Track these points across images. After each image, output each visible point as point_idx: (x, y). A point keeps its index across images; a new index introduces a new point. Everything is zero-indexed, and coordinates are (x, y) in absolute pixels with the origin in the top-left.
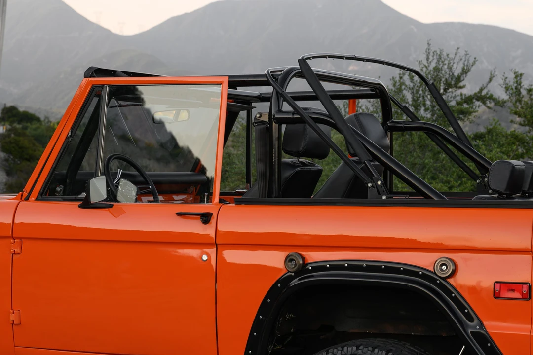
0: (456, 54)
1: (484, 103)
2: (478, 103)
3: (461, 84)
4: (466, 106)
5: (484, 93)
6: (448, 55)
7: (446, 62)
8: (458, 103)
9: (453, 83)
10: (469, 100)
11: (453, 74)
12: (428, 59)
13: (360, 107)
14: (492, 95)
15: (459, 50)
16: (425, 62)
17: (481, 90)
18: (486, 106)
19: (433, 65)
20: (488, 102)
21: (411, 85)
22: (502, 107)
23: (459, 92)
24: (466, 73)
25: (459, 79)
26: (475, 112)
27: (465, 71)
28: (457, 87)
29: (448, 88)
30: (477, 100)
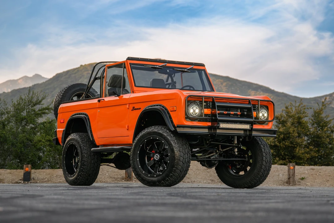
2: (47, 111)
3: (42, 103)
5: (50, 107)
7: (36, 95)
8: (39, 110)
9: (38, 102)
10: (44, 109)
11: (39, 99)
17: (48, 106)
19: (30, 95)
23: (41, 106)
25: (41, 101)
27: (43, 99)
28: (40, 104)
29: (36, 105)
30: (47, 109)
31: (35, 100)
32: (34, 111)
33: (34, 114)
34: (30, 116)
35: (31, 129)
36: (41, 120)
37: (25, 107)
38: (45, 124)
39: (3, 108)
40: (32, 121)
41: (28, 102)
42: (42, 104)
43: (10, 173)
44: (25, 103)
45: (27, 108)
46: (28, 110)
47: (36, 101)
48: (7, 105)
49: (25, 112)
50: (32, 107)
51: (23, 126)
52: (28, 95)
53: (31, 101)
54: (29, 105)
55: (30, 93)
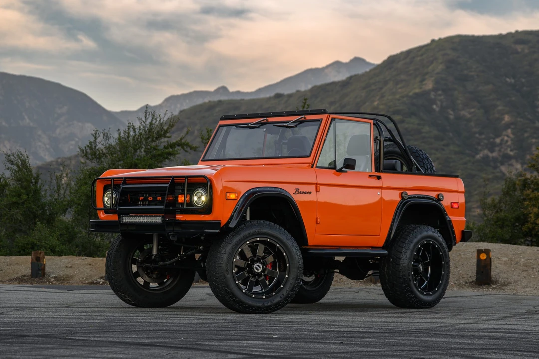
0: (165, 114)
1: (183, 148)
2: (179, 148)
3: (168, 135)
4: (171, 150)
5: (183, 141)
6: (160, 115)
7: (158, 119)
8: (165, 147)
9: (162, 133)
10: (172, 146)
11: (163, 128)
12: (145, 117)
13: (97, 149)
14: (188, 143)
15: (167, 112)
16: (144, 119)
17: (181, 139)
18: (184, 150)
19: (149, 120)
20: (185, 147)
21: (134, 134)
22: (195, 151)
23: (166, 139)
24: (172, 127)
25: (166, 132)
26: (177, 154)
28: (165, 137)
29: (159, 137)
30: (178, 146)
31: (156, 128)
39: (103, 145)
41: (146, 132)
42: (169, 137)
43: (90, 265)
47: (159, 131)
48: (110, 140)
50: (153, 141)
53: (150, 131)
55: (148, 116)
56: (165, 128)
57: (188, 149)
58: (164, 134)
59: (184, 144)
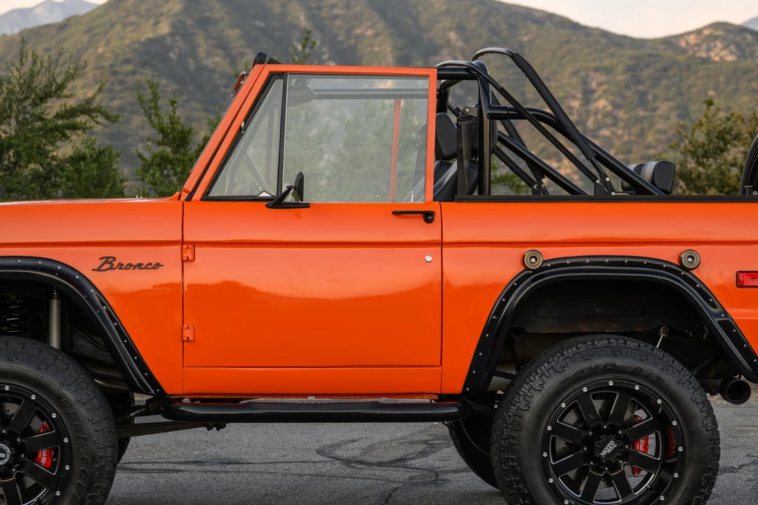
0: (59, 56)
1: (92, 117)
3: (66, 92)
4: (69, 120)
5: (94, 105)
7: (46, 65)
8: (58, 116)
9: (53, 88)
10: (73, 112)
11: (54, 80)
12: (21, 60)
14: (101, 107)
15: (62, 51)
17: (88, 101)
18: (94, 121)
19: (27, 67)
23: (63, 101)
24: (72, 79)
25: (61, 87)
27: (70, 77)
28: (59, 97)
29: (46, 98)
30: (83, 112)
31: (41, 81)
32: (40, 119)
33: (40, 129)
34: (26, 139)
35: (32, 181)
36: (64, 150)
37: (10, 107)
38: (82, 163)
40: (34, 153)
41: (21, 88)
42: (67, 97)
44: (11, 92)
45: (20, 107)
46: (21, 115)
47: (46, 86)
49: (13, 122)
50: (35, 105)
51: (8, 169)
52: (18, 65)
53: (29, 87)
54: (24, 100)
55: (24, 59)
56: (59, 80)
57: (101, 119)
58: (56, 91)
59: (95, 110)
